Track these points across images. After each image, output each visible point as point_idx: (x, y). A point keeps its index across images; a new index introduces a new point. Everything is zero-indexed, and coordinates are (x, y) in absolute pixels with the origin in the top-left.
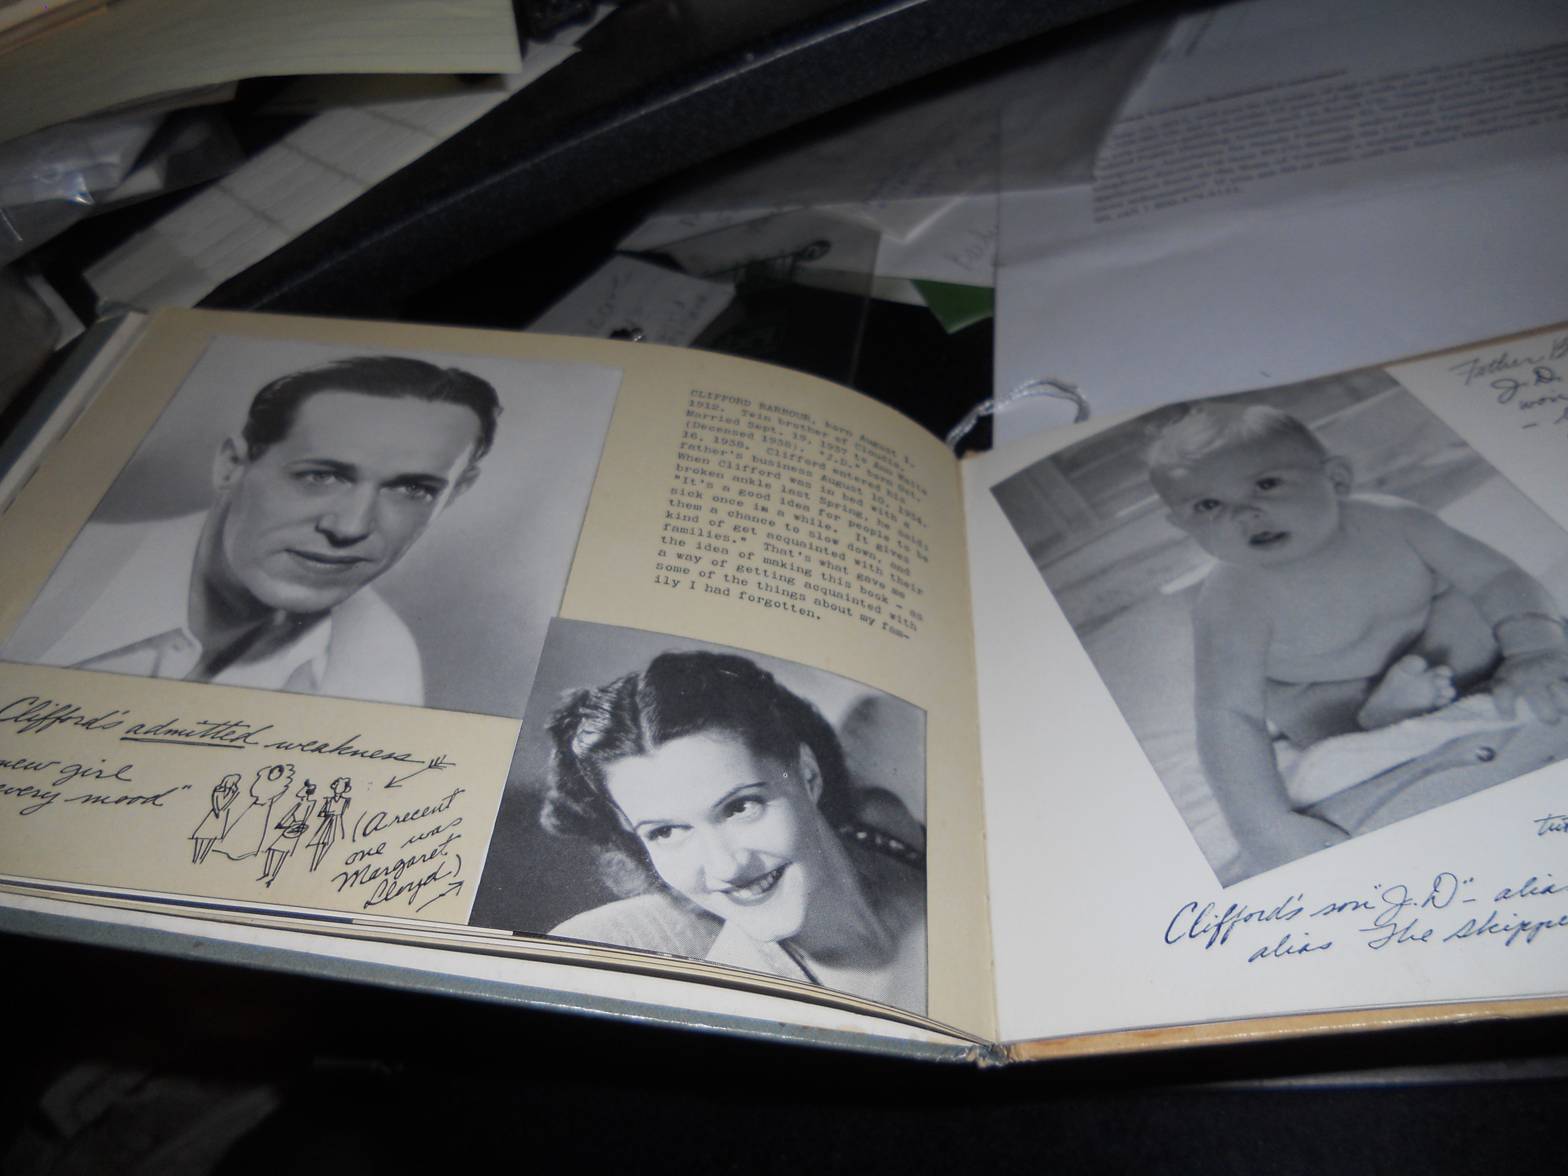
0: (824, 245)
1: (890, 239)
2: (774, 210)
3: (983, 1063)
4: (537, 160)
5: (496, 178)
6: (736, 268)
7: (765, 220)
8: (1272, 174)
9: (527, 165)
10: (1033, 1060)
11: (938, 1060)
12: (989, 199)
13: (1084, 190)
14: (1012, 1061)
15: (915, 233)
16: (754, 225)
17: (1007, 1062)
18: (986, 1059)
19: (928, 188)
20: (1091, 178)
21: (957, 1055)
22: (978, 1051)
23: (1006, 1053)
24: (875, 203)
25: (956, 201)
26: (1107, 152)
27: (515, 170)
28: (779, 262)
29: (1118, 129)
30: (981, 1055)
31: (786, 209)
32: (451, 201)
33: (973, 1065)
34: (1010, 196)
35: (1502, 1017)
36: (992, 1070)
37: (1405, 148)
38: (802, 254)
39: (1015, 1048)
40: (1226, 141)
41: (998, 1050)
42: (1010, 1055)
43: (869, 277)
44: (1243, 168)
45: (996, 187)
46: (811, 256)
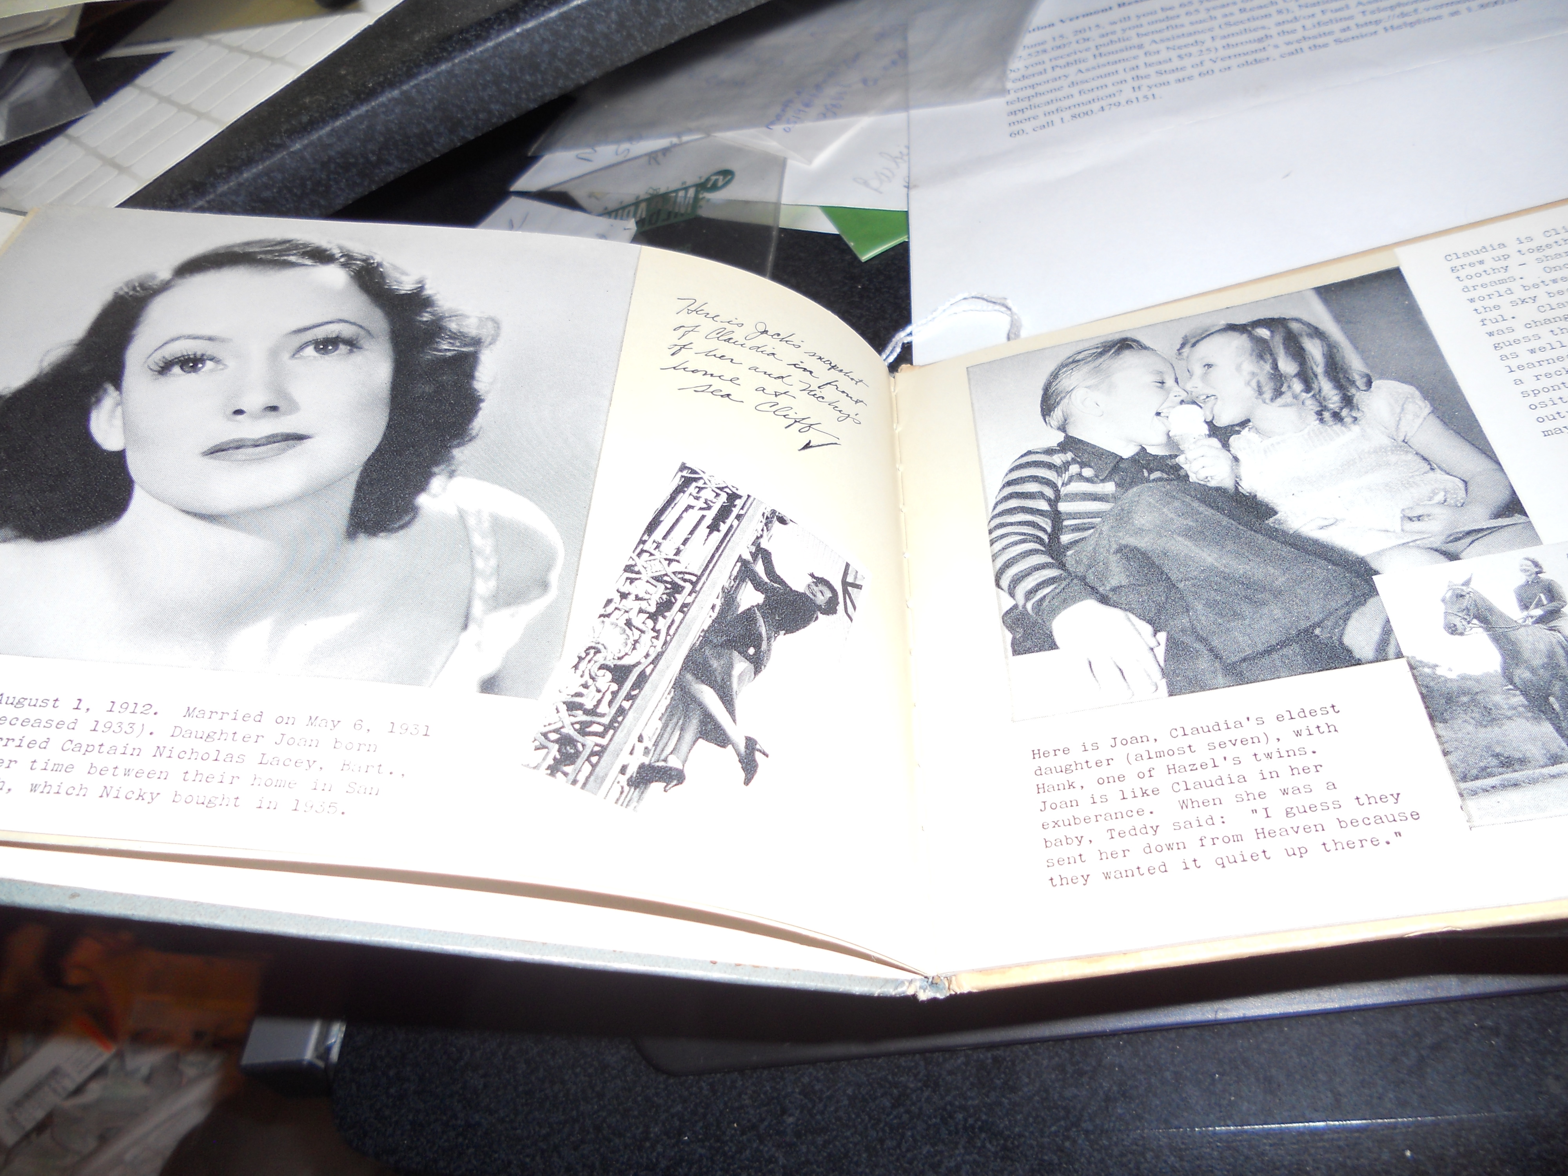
0: (727, 174)
1: (795, 165)
2: (675, 140)
3: (923, 996)
4: (405, 87)
5: (363, 109)
6: (637, 204)
7: (665, 151)
8: (1190, 78)
9: (396, 93)
10: (975, 991)
11: (876, 995)
12: (898, 118)
13: (997, 103)
14: (953, 993)
15: (822, 158)
16: (653, 157)
17: (948, 995)
18: (927, 991)
19: (832, 111)
20: (1004, 91)
21: (896, 988)
22: (918, 984)
23: (947, 985)
24: (778, 128)
25: (864, 122)
26: (1018, 63)
27: (382, 99)
28: (681, 194)
29: (1028, 39)
30: (921, 987)
31: (685, 138)
32: (314, 136)
33: (914, 997)
34: (918, 114)
35: (1454, 929)
36: (934, 1001)
37: (1325, 45)
38: (704, 186)
39: (956, 979)
40: (1141, 46)
41: (938, 981)
42: (951, 987)
43: (777, 206)
44: (1159, 73)
45: (906, 106)
46: (715, 187)
